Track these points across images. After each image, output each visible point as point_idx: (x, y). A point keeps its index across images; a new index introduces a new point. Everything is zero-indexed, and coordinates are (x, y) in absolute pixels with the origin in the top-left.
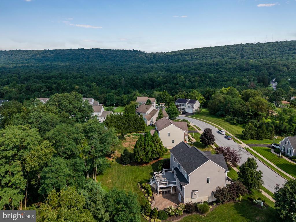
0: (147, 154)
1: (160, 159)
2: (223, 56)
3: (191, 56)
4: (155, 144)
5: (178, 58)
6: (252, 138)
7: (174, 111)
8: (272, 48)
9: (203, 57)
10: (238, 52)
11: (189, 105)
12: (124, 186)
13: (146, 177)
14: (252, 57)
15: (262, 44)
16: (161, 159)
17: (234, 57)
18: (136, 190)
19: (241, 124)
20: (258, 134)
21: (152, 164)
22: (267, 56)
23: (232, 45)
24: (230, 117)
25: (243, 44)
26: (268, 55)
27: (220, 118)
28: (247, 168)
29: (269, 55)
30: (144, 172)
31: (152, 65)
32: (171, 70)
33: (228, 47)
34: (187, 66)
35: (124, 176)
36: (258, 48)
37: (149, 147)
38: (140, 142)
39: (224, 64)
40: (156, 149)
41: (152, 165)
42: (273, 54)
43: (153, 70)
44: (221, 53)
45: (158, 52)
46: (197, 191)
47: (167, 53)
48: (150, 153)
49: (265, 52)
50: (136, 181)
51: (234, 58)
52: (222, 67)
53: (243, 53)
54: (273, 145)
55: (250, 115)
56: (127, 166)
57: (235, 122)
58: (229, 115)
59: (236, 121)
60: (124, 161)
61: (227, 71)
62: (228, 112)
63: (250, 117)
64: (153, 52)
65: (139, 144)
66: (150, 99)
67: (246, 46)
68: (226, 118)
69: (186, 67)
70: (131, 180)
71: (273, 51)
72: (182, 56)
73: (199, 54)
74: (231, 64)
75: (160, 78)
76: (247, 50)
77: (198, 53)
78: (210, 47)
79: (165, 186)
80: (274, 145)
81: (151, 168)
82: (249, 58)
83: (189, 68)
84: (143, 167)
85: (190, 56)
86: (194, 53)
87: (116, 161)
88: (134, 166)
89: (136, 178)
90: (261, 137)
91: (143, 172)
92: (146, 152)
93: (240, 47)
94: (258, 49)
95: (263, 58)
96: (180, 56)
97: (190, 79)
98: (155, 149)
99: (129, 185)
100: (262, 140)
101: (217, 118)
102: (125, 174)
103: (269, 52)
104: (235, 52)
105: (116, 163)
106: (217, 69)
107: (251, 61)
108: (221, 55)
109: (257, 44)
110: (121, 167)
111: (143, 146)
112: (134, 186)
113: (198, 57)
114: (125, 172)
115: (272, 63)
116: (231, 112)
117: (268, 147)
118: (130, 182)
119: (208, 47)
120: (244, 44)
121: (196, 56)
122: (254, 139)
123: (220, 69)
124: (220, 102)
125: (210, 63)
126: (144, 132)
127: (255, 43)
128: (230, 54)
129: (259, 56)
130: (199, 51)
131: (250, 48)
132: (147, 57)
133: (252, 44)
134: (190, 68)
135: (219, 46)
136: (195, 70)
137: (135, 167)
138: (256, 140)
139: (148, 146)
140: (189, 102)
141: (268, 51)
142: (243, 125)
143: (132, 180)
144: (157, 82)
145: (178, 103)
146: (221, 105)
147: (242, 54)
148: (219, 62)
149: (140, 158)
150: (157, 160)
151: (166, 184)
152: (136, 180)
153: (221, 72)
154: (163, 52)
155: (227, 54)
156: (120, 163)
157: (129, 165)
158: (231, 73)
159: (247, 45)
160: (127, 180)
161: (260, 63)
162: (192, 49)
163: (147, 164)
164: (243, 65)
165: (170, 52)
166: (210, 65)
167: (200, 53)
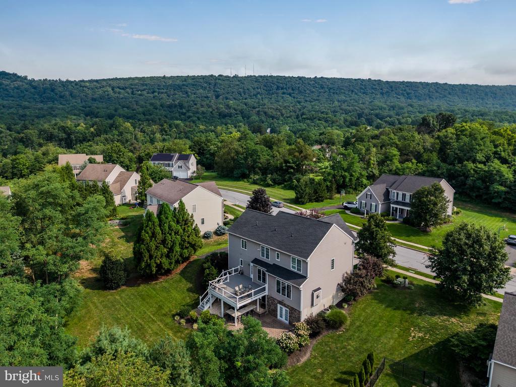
0: (171, 250)
1: (191, 260)
2: (187, 93)
3: (131, 90)
4: (183, 227)
5: (106, 93)
6: (311, 201)
7: (163, 173)
8: (256, 85)
9: (153, 92)
10: (209, 87)
11: (180, 163)
12: (143, 333)
13: (183, 299)
14: (231, 97)
15: (242, 77)
16: (194, 259)
17: (205, 95)
18: (180, 332)
19: (279, 184)
20: (317, 193)
21: (179, 271)
22: (251, 96)
23: (198, 76)
24: (257, 177)
25: (215, 76)
26: (252, 94)
27: (240, 181)
28: (376, 231)
29: (254, 95)
30: (172, 291)
31: (50, 105)
32: (97, 114)
33: (193, 79)
34: (127, 108)
35: (128, 312)
36: (238, 83)
37: (173, 234)
38: (150, 228)
39: (193, 106)
40: (188, 237)
41: (180, 274)
42: (258, 93)
43: (56, 112)
44: (183, 87)
45: (59, 80)
46: (319, 289)
47: (81, 81)
48: (177, 249)
49: (248, 89)
50: (165, 315)
51: (205, 97)
52: (191, 110)
53: (218, 90)
54: (345, 204)
55: (292, 168)
56: (123, 291)
57: (270, 182)
58: (255, 173)
59: (271, 180)
60: (112, 281)
61: (201, 116)
62: (252, 169)
63: (292, 170)
64: (48, 79)
65: (148, 233)
66: (93, 156)
67: (219, 79)
68: (251, 179)
69: (125, 109)
70: (152, 316)
71: (257, 88)
72: (113, 89)
73: (145, 87)
74: (203, 105)
75: (82, 126)
76: (222, 85)
77: (143, 85)
78: (163, 76)
79: (249, 300)
80: (347, 205)
81: (183, 280)
82: (227, 99)
83: (133, 110)
84: (162, 282)
85: (129, 91)
86: (135, 85)
87: (86, 287)
88: (139, 285)
89: (160, 307)
90: (322, 197)
91: (168, 292)
92: (168, 248)
93: (211, 80)
94: (238, 85)
95: (246, 99)
96: (110, 89)
97: (142, 129)
98: (186, 238)
99: (155, 327)
100: (322, 201)
101: (235, 181)
102: (128, 307)
103: (252, 90)
104: (205, 88)
105: (88, 290)
106: (184, 114)
107: (231, 102)
108: (184, 91)
109: (234, 77)
110: (108, 296)
111: (160, 236)
112: (166, 325)
113: (145, 92)
114: (126, 304)
115: (261, 107)
116: (256, 168)
117: (338, 208)
118: (153, 320)
119: (160, 77)
120: (217, 76)
121: (141, 91)
122: (312, 202)
123: (188, 114)
124: (237, 153)
125: (168, 103)
126: (118, 219)
127: (232, 76)
128: (198, 90)
129: (241, 95)
130: (145, 83)
131: (227, 82)
132: (35, 88)
133: (227, 77)
134: (135, 111)
135: (178, 76)
136: (144, 114)
137: (143, 288)
138: (314, 203)
139: (170, 234)
140: (179, 159)
141: (250, 88)
142: (283, 185)
143: (154, 315)
144: (77, 133)
145: (157, 162)
146: (240, 157)
147: (216, 91)
148: (184, 103)
149: (155, 263)
150: (188, 262)
151: (249, 296)
152: (164, 312)
153: (191, 118)
154: (72, 79)
155: (193, 90)
156: (99, 289)
157: (124, 287)
158: (207, 121)
159: (221, 78)
160: (142, 318)
161: (244, 105)
162: (130, 78)
163: (167, 276)
164: (222, 108)
165: (86, 81)
166: (170, 107)
167: (146, 85)
